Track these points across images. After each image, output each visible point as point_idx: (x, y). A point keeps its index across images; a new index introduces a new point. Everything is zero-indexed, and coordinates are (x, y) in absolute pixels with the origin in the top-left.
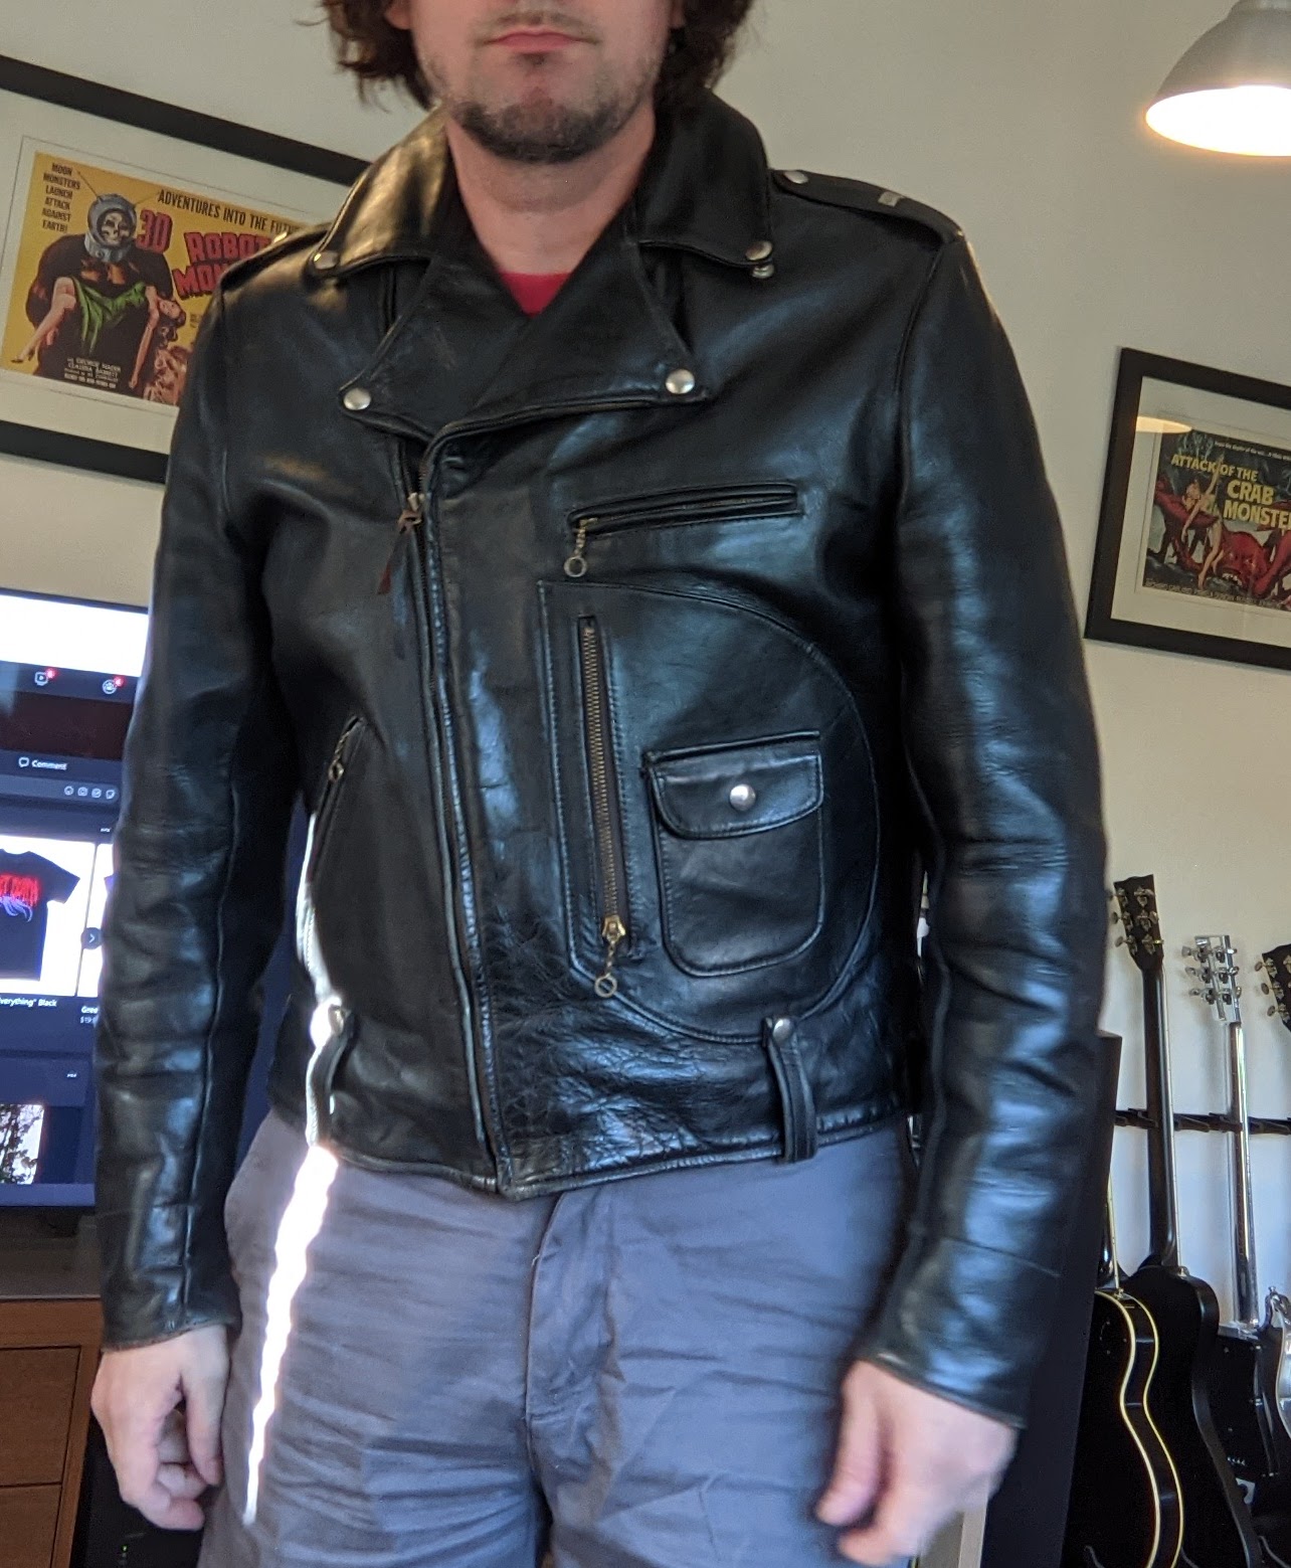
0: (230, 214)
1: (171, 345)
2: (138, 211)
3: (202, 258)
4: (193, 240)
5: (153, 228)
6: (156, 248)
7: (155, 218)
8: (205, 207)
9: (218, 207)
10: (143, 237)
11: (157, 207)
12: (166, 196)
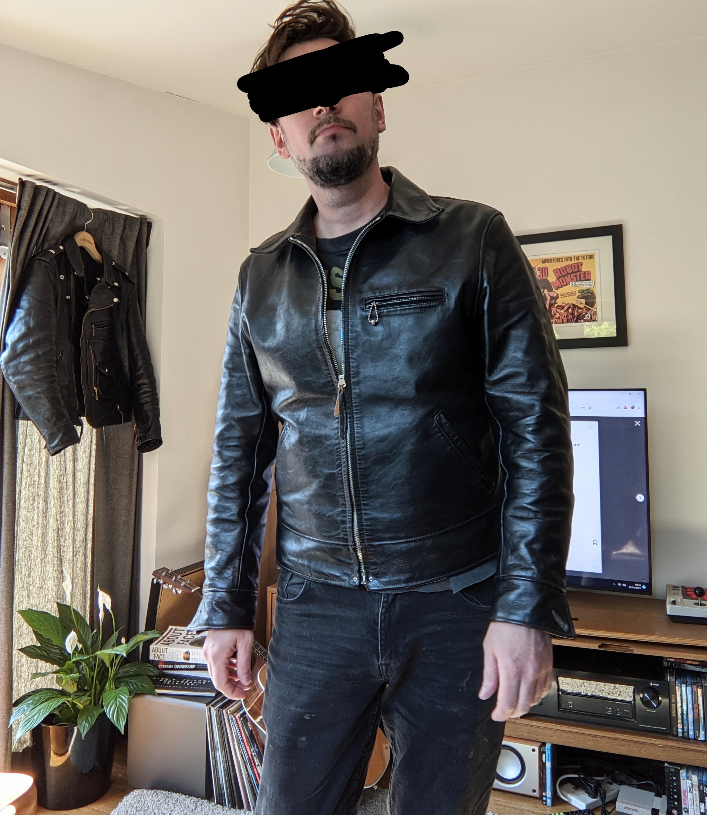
0: (566, 259)
1: (556, 305)
2: (536, 268)
3: (560, 275)
4: (555, 271)
5: (542, 272)
6: (544, 278)
7: (542, 269)
8: (557, 260)
9: (562, 258)
10: (540, 276)
11: (542, 265)
12: (544, 261)
